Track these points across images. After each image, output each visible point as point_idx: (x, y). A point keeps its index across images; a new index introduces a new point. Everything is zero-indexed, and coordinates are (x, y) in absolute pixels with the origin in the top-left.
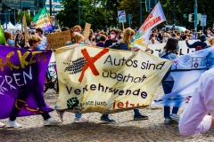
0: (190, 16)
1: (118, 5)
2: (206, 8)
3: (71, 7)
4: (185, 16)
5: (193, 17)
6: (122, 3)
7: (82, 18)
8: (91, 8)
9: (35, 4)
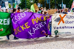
0: (61, 5)
1: (38, 1)
2: (66, 3)
3: (23, 2)
4: (59, 5)
5: (62, 5)
6: (39, 1)
7: (27, 5)
8: (29, 2)
9: (12, 1)
